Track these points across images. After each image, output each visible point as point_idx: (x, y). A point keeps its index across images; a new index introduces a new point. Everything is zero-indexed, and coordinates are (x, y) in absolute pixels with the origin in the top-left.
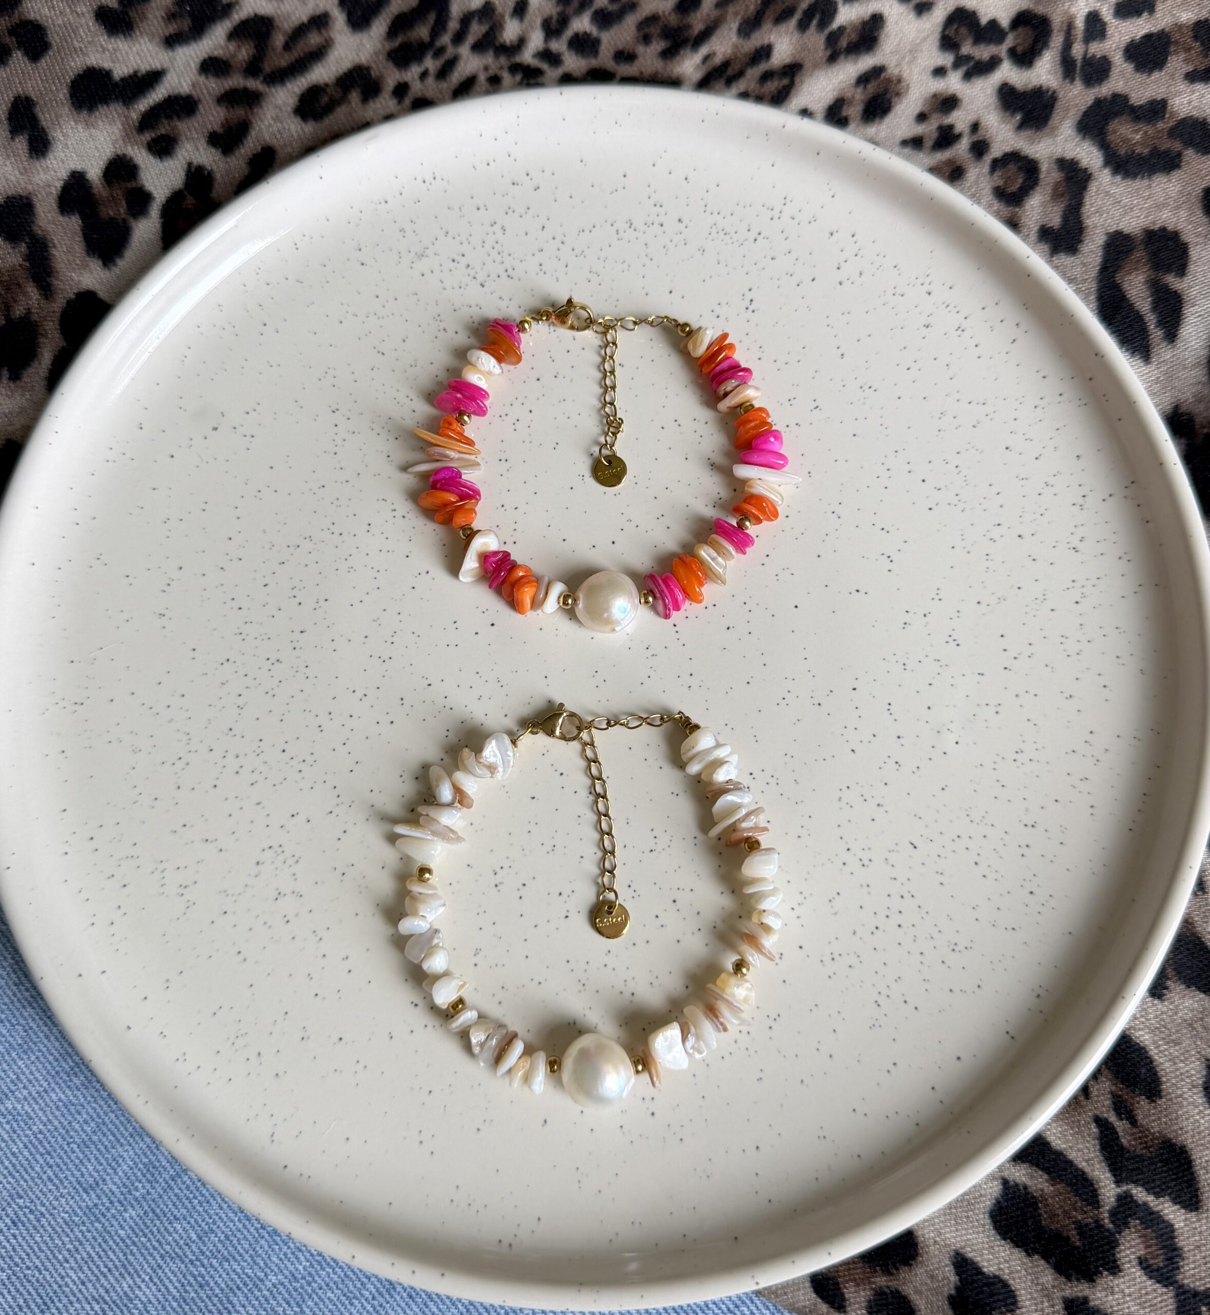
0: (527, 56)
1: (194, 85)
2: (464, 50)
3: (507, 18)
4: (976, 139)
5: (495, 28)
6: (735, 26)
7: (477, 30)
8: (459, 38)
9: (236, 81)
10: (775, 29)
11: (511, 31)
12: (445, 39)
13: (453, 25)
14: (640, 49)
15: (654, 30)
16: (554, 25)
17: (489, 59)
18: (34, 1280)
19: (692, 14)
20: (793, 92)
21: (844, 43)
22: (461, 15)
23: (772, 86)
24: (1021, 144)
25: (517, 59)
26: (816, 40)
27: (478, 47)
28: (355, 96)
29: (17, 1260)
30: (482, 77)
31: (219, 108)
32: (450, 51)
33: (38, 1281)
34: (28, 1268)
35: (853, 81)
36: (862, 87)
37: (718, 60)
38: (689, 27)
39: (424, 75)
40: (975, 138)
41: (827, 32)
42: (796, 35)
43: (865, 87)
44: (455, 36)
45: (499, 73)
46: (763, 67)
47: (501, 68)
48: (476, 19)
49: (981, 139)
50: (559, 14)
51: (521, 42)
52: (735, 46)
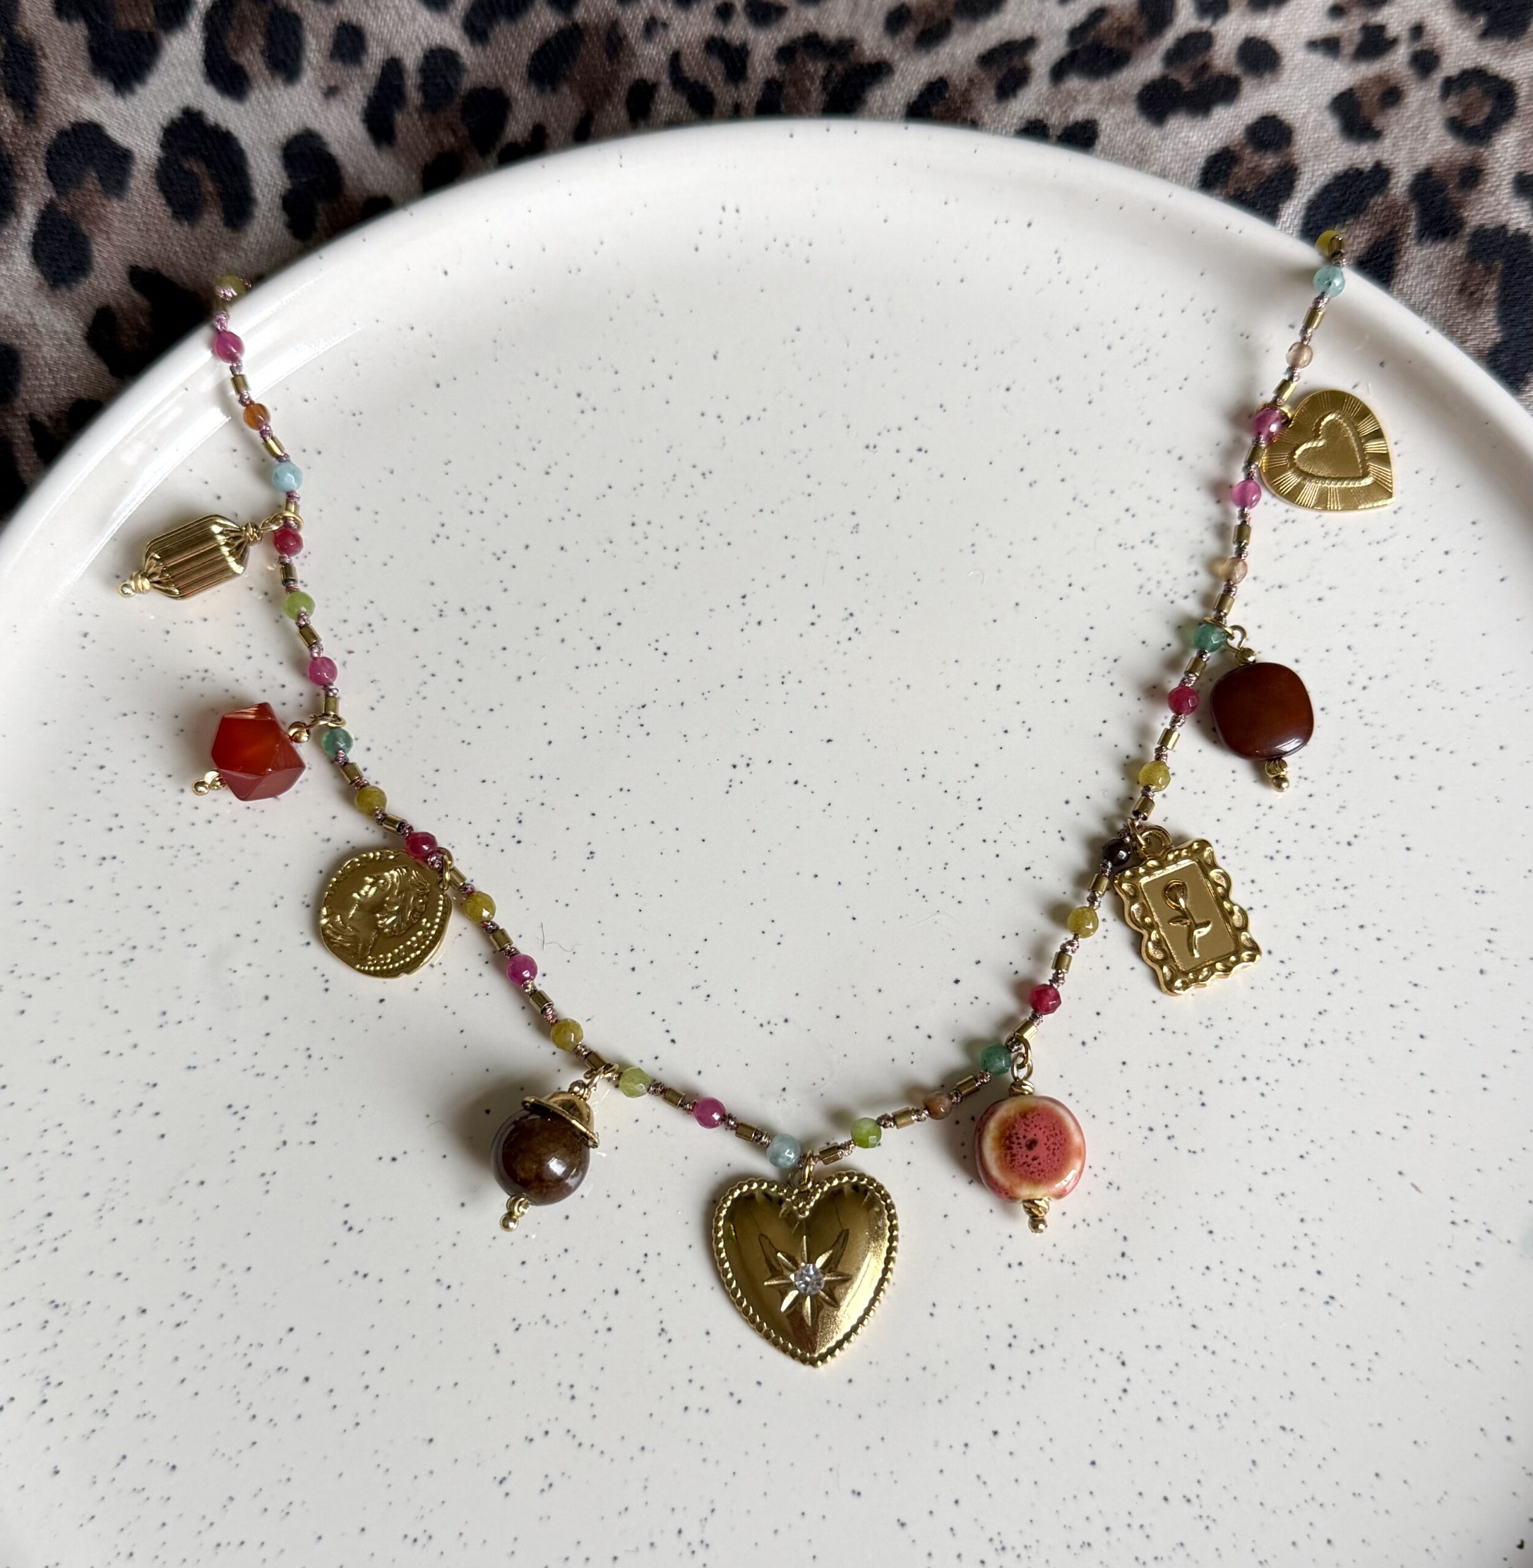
4: (1419, 48)
24: (1488, 58)
40: (1418, 46)
49: (1425, 48)
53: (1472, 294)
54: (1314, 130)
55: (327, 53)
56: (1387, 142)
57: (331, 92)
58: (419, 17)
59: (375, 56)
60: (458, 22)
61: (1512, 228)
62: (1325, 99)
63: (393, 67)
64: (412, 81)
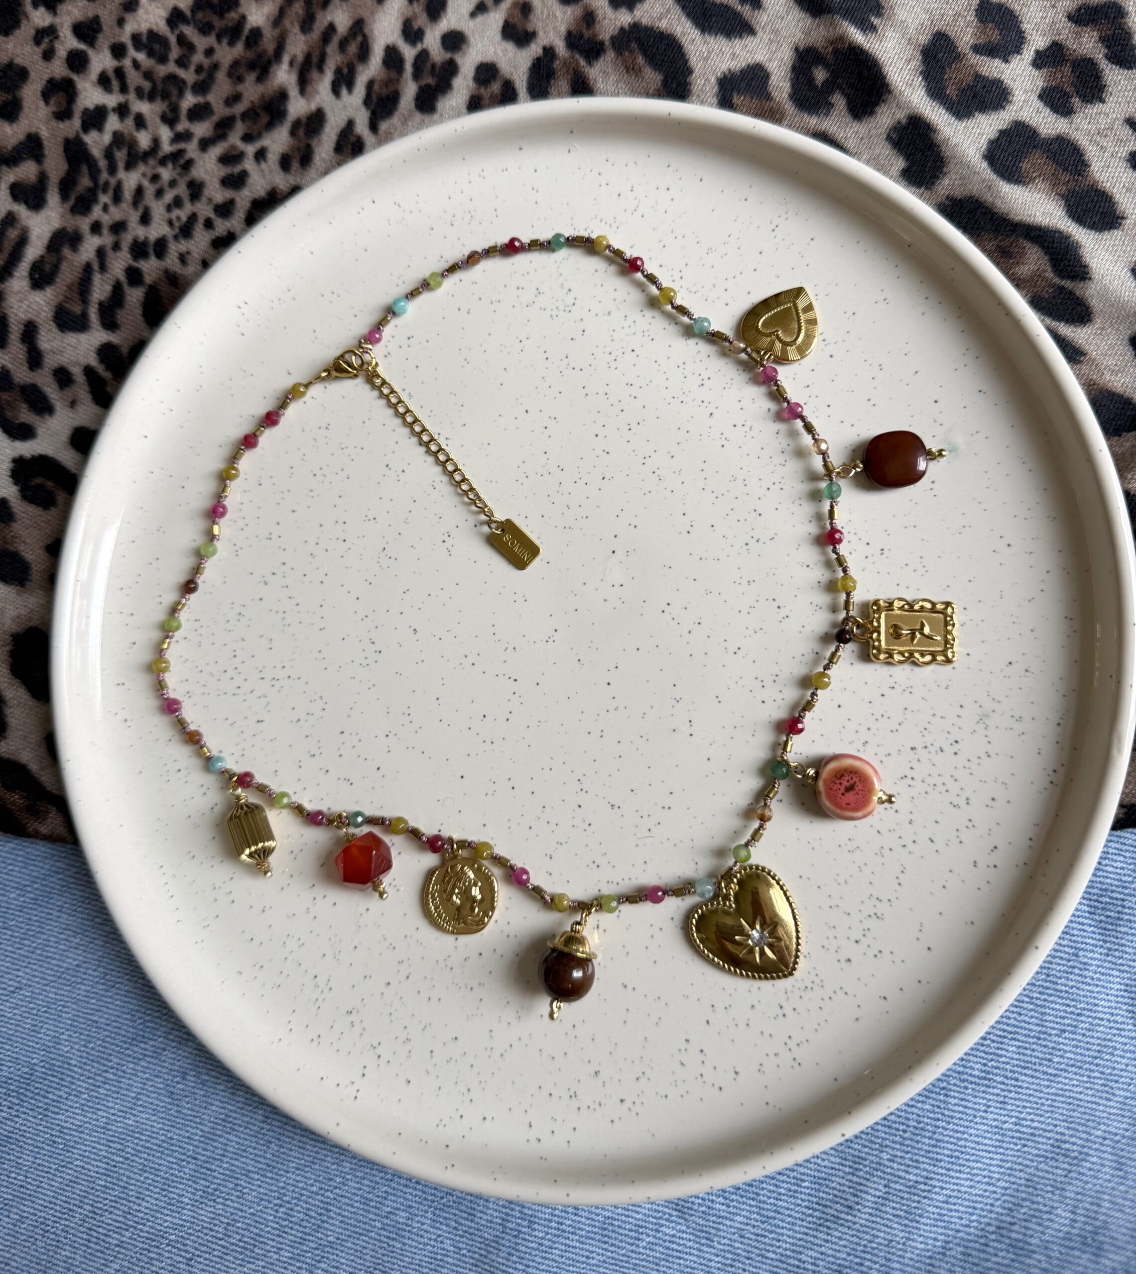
0: (167, 147)
3: (135, 133)
5: (132, 145)
6: (296, 29)
7: (121, 156)
8: (112, 170)
10: (326, 12)
11: (144, 140)
13: (103, 164)
14: (240, 88)
15: (242, 70)
16: (170, 115)
17: (142, 168)
18: (451, 1203)
19: (261, 43)
20: (370, 41)
22: (103, 153)
23: (353, 49)
25: (161, 154)
27: (130, 166)
29: (430, 1198)
30: (146, 183)
32: (113, 181)
33: (454, 1202)
34: (442, 1198)
37: (300, 58)
38: (265, 51)
44: (108, 169)
45: (155, 172)
46: (335, 40)
47: (154, 168)
48: (115, 148)
50: (168, 107)
51: (156, 142)
52: (306, 42)
53: (633, 68)
54: (504, 55)
55: (58, 389)
56: (541, 34)
57: (73, 404)
58: (81, 340)
59: (77, 372)
60: (99, 328)
61: (626, 26)
62: (498, 37)
63: (88, 371)
64: (101, 369)
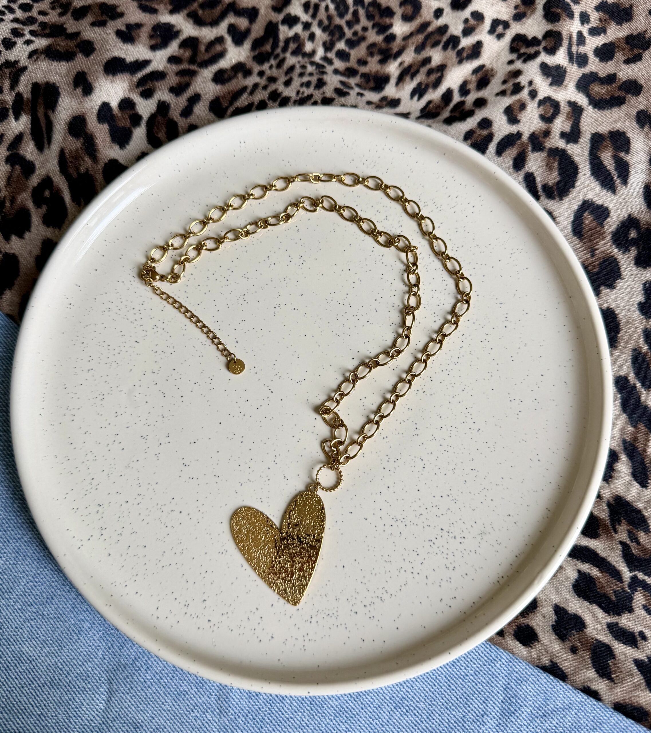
1: (165, 67)
2: (288, 55)
9: (185, 66)
12: (279, 50)
21: (465, 55)
24: (552, 93)
26: (451, 54)
28: (240, 75)
31: (177, 78)
35: (471, 72)
36: (475, 75)
39: (271, 67)
40: (531, 88)
41: (456, 50)
42: (442, 52)
43: (476, 75)
49: (533, 89)
